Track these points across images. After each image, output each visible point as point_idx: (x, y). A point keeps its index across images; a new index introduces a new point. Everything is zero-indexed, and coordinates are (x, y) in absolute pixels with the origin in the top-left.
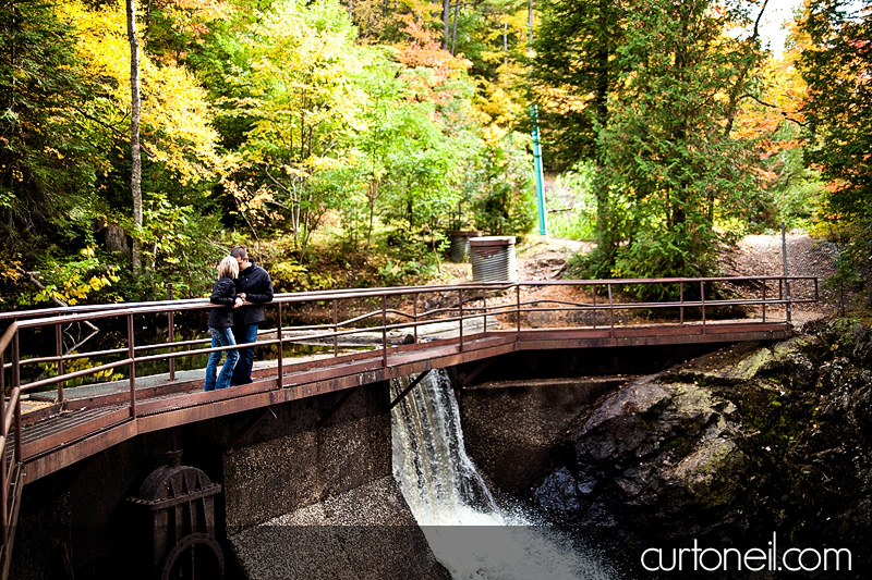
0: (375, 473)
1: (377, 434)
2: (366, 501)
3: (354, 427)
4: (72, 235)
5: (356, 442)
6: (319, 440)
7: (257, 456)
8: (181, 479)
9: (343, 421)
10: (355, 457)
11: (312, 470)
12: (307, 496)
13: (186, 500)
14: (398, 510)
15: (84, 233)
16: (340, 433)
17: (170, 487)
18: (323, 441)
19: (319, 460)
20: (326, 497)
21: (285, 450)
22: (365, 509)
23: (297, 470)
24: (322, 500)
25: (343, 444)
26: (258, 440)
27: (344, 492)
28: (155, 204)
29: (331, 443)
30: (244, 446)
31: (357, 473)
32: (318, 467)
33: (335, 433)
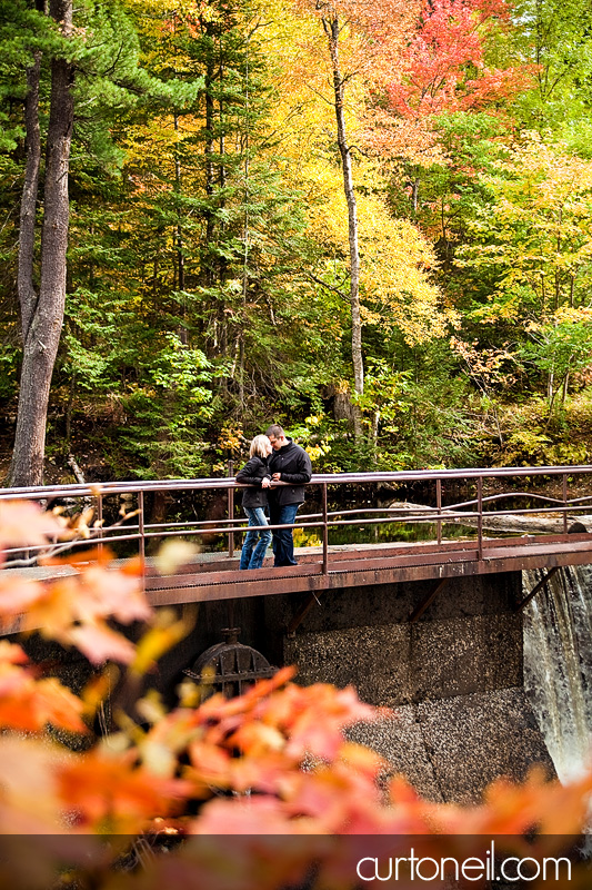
0: (494, 680)
1: (500, 636)
2: (476, 711)
3: (465, 625)
4: (294, 403)
5: (468, 642)
6: (413, 637)
7: (327, 643)
8: (233, 657)
9: (449, 617)
10: (466, 659)
11: (402, 668)
12: (394, 695)
13: (235, 679)
14: (521, 728)
15: (309, 400)
16: (443, 630)
17: (220, 663)
18: (418, 638)
19: (411, 657)
20: (421, 700)
21: (365, 641)
22: (472, 721)
23: (381, 665)
24: (415, 702)
25: (447, 643)
26: (329, 627)
27: (447, 697)
28: (374, 369)
29: (430, 638)
30: (311, 631)
31: (467, 677)
32: (410, 665)
33: (436, 630)
